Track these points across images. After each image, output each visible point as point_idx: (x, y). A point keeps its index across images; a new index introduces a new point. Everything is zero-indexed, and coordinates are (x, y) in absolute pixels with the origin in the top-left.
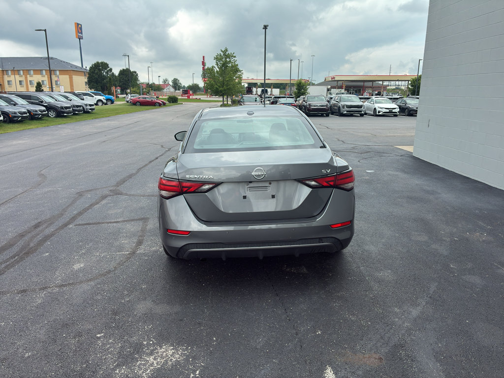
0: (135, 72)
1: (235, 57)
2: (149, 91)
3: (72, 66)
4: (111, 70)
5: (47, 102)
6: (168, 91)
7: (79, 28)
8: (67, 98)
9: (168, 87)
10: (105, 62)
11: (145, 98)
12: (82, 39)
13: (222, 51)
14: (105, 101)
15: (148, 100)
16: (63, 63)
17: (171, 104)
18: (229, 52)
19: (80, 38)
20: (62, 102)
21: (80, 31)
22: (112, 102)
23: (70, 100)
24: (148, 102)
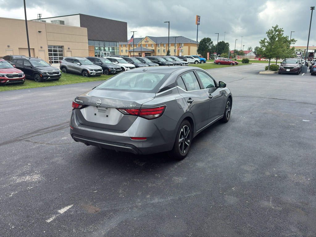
0: (228, 43)
1: (283, 31)
2: (235, 55)
3: (191, 40)
4: (212, 42)
5: (162, 61)
6: (250, 55)
7: (198, 18)
8: (173, 59)
9: (250, 53)
10: (209, 38)
11: (224, 60)
12: (199, 25)
13: (273, 27)
14: (200, 61)
15: (226, 61)
16: (186, 39)
17: (244, 64)
18: (279, 28)
19: (198, 24)
20: (170, 61)
21: (199, 20)
22: (204, 62)
23: (176, 61)
24: (226, 62)
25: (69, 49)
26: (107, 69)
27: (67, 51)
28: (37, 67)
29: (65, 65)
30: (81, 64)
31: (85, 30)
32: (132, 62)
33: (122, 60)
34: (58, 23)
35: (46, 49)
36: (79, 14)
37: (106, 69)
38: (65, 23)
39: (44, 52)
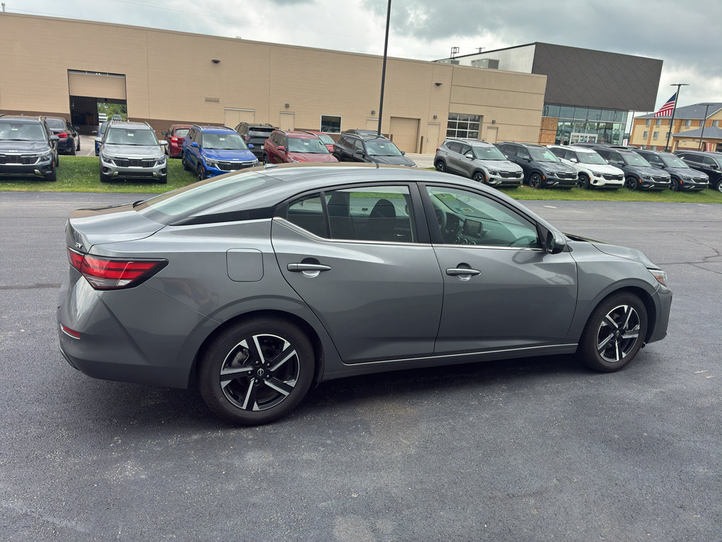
25: (493, 122)
26: (538, 173)
27: (488, 128)
28: (373, 157)
29: (445, 156)
30: (474, 158)
31: (542, 80)
32: (620, 162)
33: (591, 154)
34: (484, 66)
35: (444, 121)
36: (536, 43)
37: (536, 173)
38: (500, 64)
39: (439, 128)
